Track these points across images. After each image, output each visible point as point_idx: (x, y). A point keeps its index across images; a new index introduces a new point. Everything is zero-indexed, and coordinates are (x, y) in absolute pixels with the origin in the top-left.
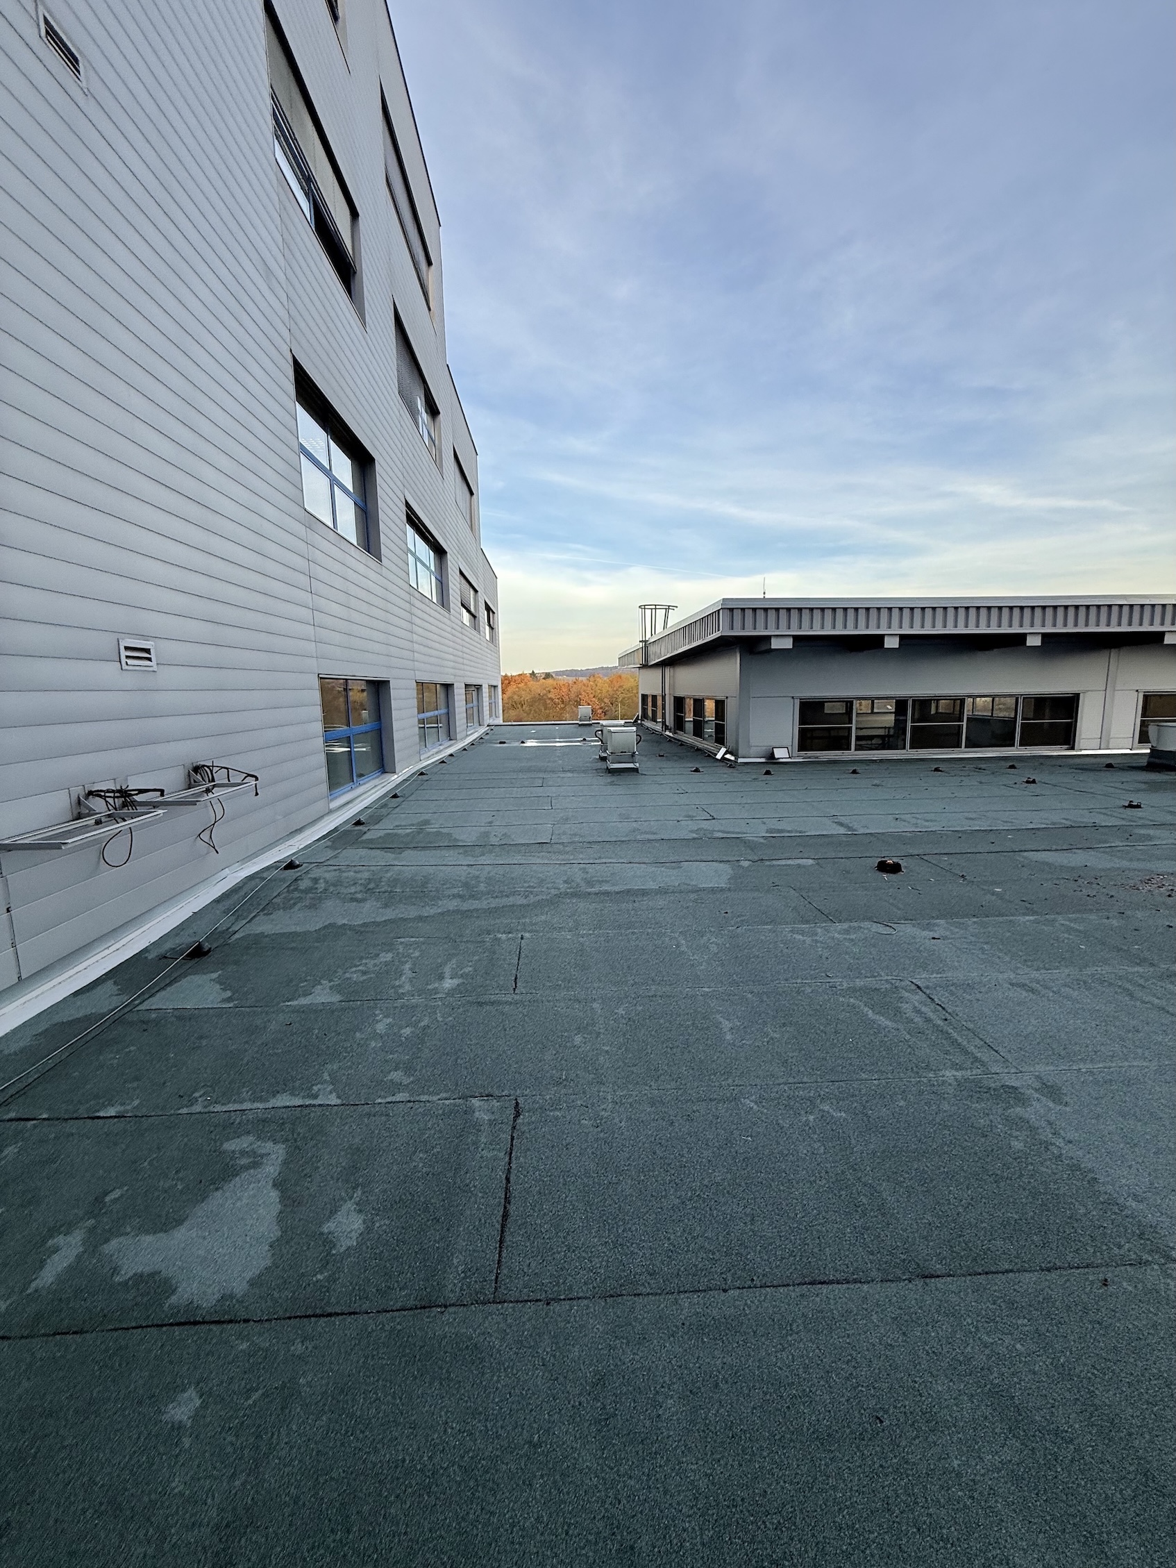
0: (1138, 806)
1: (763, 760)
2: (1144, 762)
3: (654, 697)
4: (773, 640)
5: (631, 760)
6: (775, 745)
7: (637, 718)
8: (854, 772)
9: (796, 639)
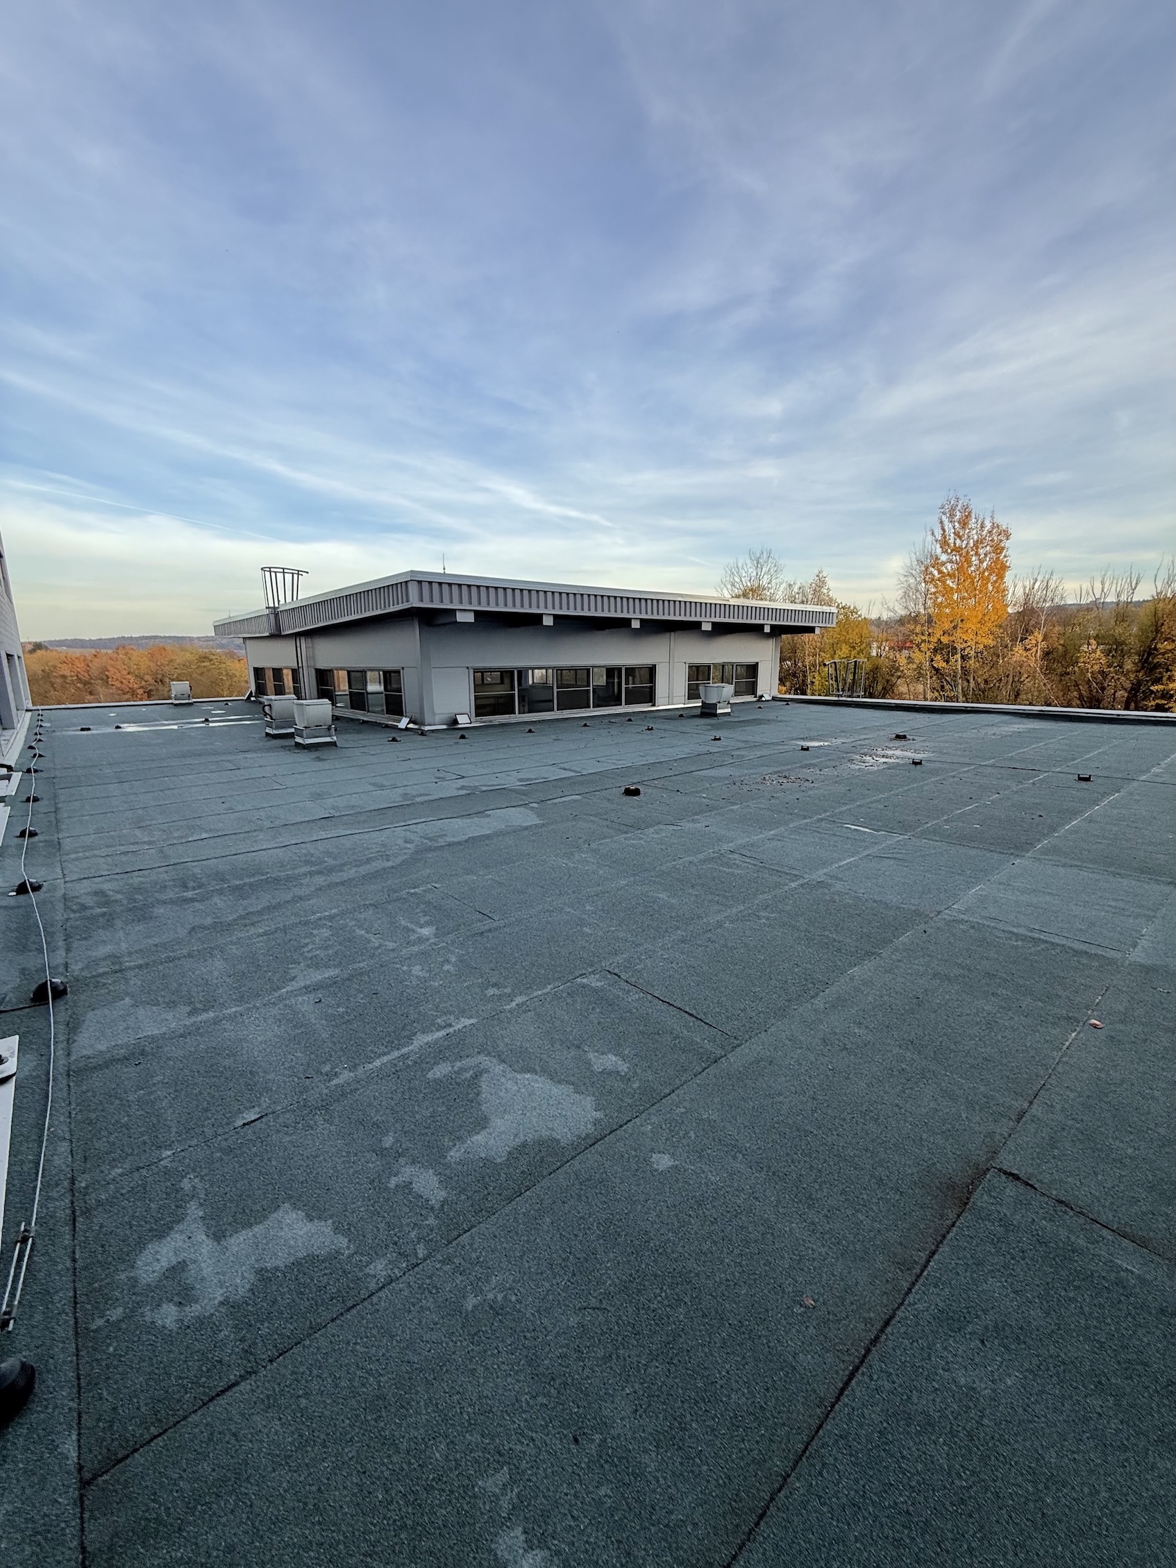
0: (719, 739)
1: (445, 727)
2: (698, 712)
3: (277, 673)
4: (458, 614)
5: (327, 734)
6: (457, 712)
7: (251, 694)
8: (530, 731)
9: (477, 613)
